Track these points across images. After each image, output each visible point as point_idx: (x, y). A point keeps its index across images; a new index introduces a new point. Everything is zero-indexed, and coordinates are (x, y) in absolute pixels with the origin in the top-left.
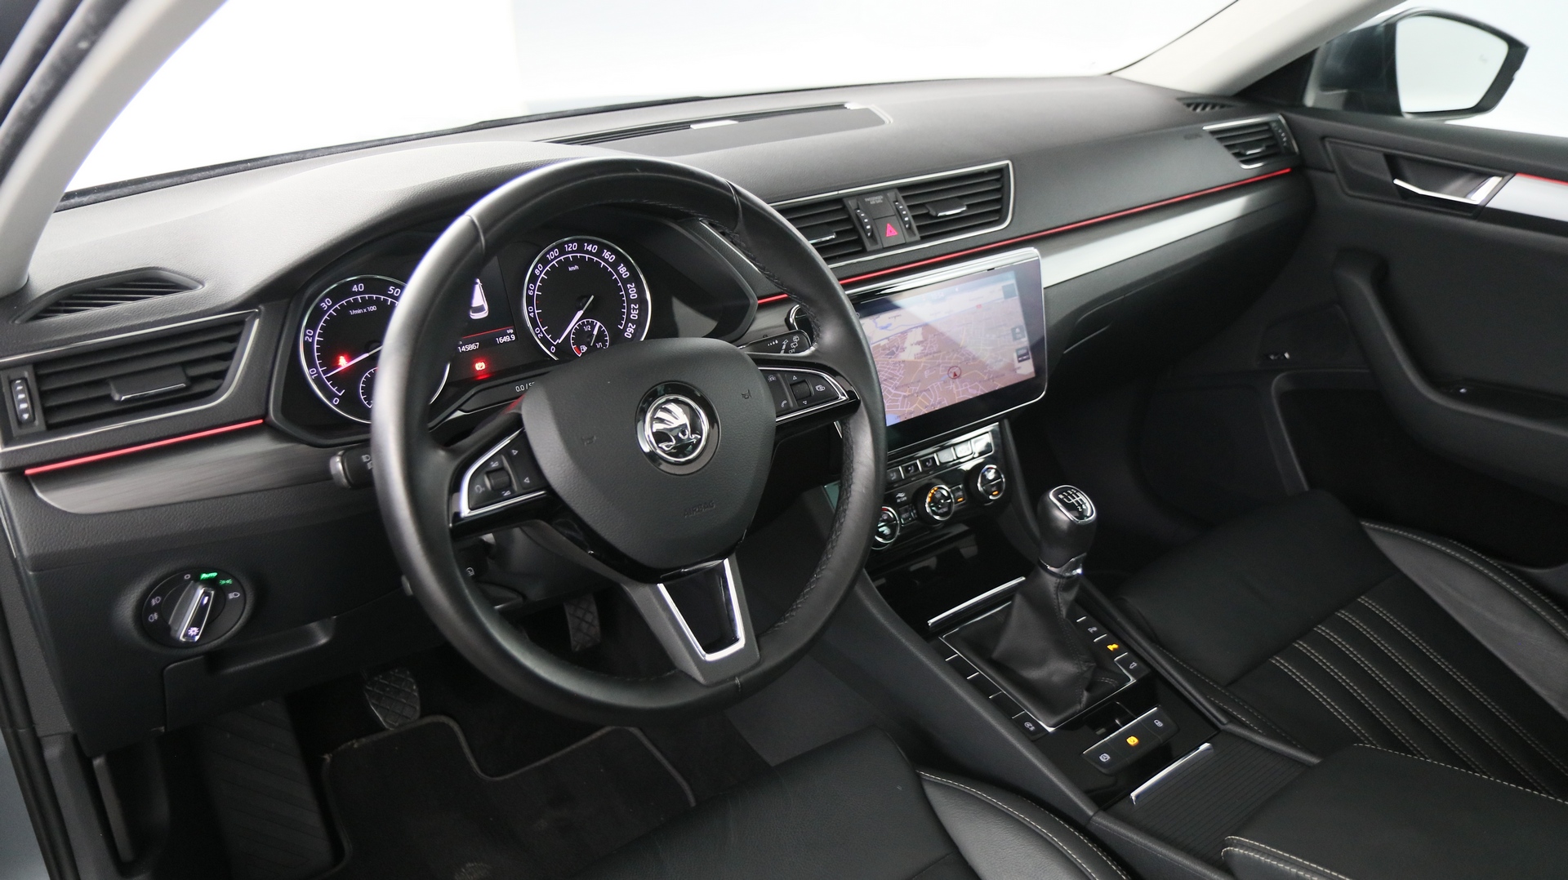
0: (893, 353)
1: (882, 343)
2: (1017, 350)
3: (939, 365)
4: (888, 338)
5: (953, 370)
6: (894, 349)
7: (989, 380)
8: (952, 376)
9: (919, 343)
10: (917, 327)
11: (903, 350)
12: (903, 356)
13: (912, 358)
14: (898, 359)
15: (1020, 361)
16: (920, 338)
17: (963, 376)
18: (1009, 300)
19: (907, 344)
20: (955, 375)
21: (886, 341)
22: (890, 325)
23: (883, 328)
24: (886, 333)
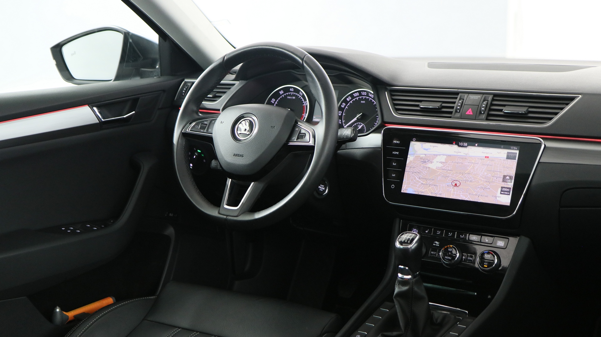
0: (425, 162)
1: (422, 156)
2: (502, 188)
3: (448, 177)
4: (425, 155)
5: (455, 182)
6: (427, 161)
7: (476, 195)
8: (454, 184)
9: (441, 163)
10: (444, 155)
11: (432, 162)
12: (430, 165)
13: (434, 168)
14: (426, 166)
15: (501, 193)
16: (444, 161)
17: (460, 187)
18: (509, 160)
19: (435, 161)
20: (456, 185)
21: (424, 156)
22: (430, 149)
23: (425, 149)
24: (426, 152)
